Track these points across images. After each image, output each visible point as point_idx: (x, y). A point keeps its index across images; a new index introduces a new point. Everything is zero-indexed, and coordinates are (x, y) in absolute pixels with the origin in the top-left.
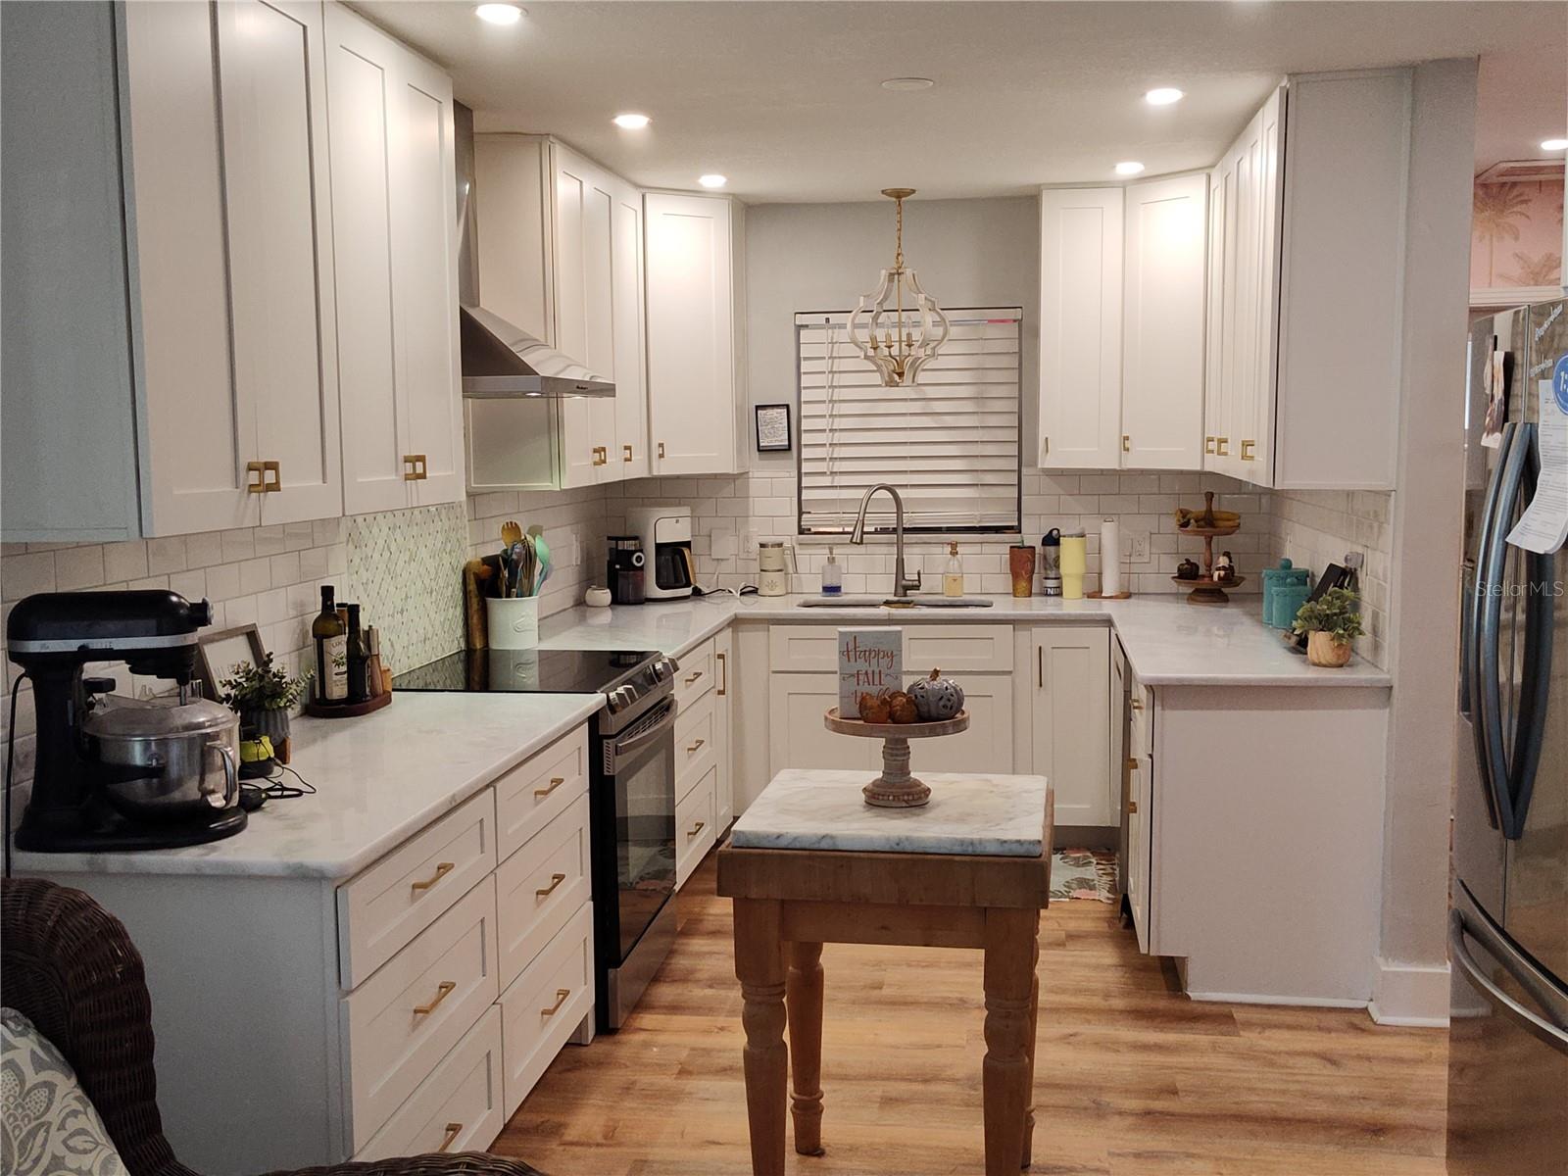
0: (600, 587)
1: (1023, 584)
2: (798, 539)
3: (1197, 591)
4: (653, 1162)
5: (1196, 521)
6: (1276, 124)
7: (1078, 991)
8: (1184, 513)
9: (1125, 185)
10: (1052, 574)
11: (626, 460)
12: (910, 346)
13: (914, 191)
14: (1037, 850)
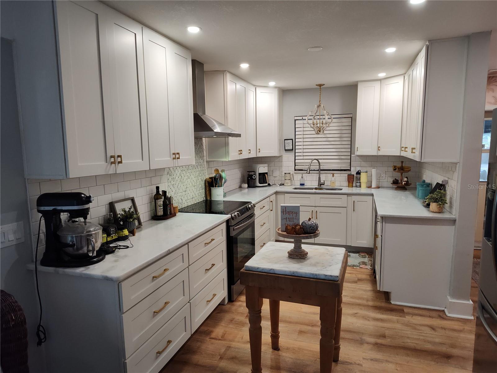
0: (245, 183)
1: (351, 184)
2: (294, 172)
3: (398, 187)
4: (232, 347)
5: (398, 169)
6: (424, 56)
7: (360, 298)
8: (395, 167)
9: (380, 80)
10: (358, 182)
11: (249, 153)
12: (323, 124)
13: (324, 85)
14: (337, 279)
